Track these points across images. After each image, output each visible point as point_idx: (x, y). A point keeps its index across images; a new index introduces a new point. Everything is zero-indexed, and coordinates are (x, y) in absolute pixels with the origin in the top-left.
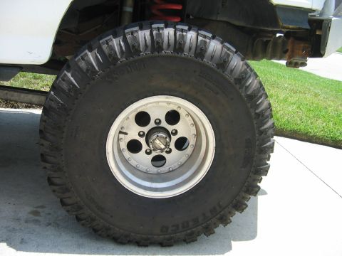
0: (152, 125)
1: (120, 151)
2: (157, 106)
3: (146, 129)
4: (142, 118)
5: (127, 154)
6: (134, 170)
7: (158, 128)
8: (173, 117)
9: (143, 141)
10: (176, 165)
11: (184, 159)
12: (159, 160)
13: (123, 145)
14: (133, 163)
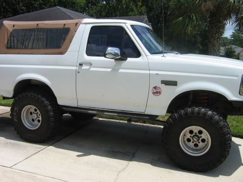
0: (194, 134)
1: (184, 141)
2: (196, 129)
3: (192, 135)
4: (191, 132)
5: (187, 142)
6: (189, 147)
7: (196, 135)
8: (200, 132)
9: (191, 139)
10: (201, 147)
11: (204, 146)
12: (196, 145)
13: (185, 139)
14: (189, 145)
